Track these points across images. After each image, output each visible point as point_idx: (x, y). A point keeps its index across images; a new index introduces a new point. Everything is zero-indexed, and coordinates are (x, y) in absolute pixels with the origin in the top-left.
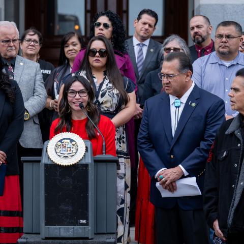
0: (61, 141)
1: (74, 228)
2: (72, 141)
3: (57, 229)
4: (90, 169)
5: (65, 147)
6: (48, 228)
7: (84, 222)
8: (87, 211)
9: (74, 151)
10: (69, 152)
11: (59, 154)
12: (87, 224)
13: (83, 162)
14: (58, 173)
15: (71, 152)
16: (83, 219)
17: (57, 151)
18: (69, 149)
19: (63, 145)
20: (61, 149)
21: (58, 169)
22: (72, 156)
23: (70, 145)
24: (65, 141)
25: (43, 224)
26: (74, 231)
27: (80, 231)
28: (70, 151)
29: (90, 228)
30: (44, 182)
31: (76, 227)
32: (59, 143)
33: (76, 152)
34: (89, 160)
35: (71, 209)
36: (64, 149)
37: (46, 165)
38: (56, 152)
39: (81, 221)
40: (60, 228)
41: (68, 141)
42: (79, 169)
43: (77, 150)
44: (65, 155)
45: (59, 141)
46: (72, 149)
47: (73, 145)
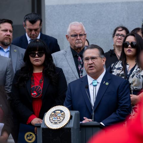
0: (54, 112)
2: (61, 111)
4: (72, 131)
5: (57, 116)
10: (58, 120)
11: (52, 121)
14: (51, 135)
15: (60, 120)
17: (51, 119)
18: (59, 118)
19: (55, 115)
20: (53, 118)
21: (51, 132)
22: (60, 122)
23: (60, 115)
24: (57, 112)
28: (59, 119)
32: (53, 113)
33: (63, 120)
34: (71, 125)
37: (43, 129)
38: (50, 120)
41: (59, 112)
43: (64, 118)
44: (55, 122)
45: (53, 112)
46: (61, 117)
47: (62, 114)
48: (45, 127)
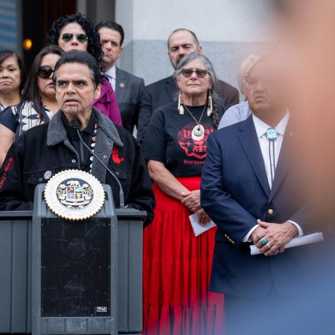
1: (87, 320)
3: (60, 321)
5: (73, 191)
6: (47, 320)
7: (104, 309)
8: (109, 292)
9: (88, 198)
10: (79, 200)
11: (65, 202)
12: (108, 314)
13: (103, 215)
14: (63, 233)
15: (83, 199)
16: (102, 305)
17: (60, 198)
18: (79, 195)
19: (69, 189)
20: (66, 195)
21: (63, 226)
22: (86, 205)
23: (80, 189)
24: (72, 182)
25: (39, 314)
26: (87, 323)
27: (98, 324)
28: (81, 197)
29: (112, 319)
30: (40, 247)
31: (90, 319)
32: (63, 186)
33: (91, 200)
34: (111, 212)
35: (82, 289)
36: (71, 195)
37: (44, 220)
38: (60, 200)
39: (99, 308)
40: (65, 320)
41: (77, 183)
42: (95, 227)
43: (92, 196)
44: (73, 204)
45: (62, 183)
46: (83, 195)
47: (85, 188)
48: (49, 215)
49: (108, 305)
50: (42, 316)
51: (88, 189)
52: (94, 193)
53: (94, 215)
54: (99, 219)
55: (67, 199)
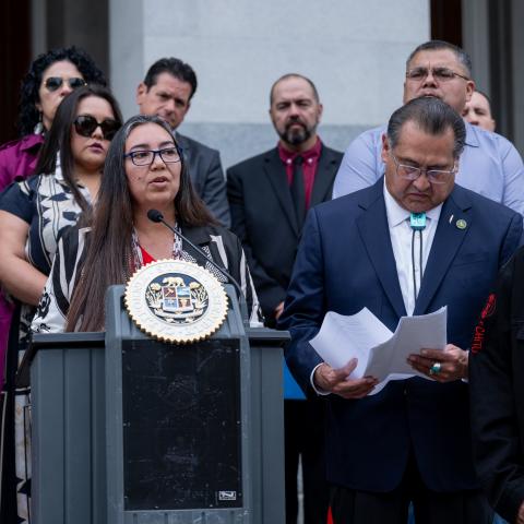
1: (203, 514)
3: (158, 517)
4: (242, 352)
5: (173, 295)
6: (135, 515)
7: (231, 496)
8: (239, 466)
9: (200, 305)
10: (185, 308)
11: (161, 313)
12: (238, 503)
13: (226, 334)
15: (191, 308)
16: (227, 488)
17: (153, 306)
18: (184, 301)
19: (166, 290)
20: (163, 301)
21: (160, 353)
22: (197, 317)
23: (186, 290)
24: (171, 280)
25: (121, 505)
26: (203, 520)
27: (221, 521)
28: (188, 304)
29: (245, 513)
30: (120, 390)
31: (208, 512)
32: (157, 286)
33: (205, 308)
35: (194, 461)
36: (171, 301)
38: (152, 309)
39: (223, 493)
40: (166, 514)
41: (179, 280)
42: (215, 354)
44: (176, 315)
46: (192, 301)
47: (193, 290)
48: (135, 335)
49: (237, 487)
50: (126, 508)
51: (199, 291)
52: (210, 297)
53: (212, 333)
54: (220, 340)
55: (164, 308)
